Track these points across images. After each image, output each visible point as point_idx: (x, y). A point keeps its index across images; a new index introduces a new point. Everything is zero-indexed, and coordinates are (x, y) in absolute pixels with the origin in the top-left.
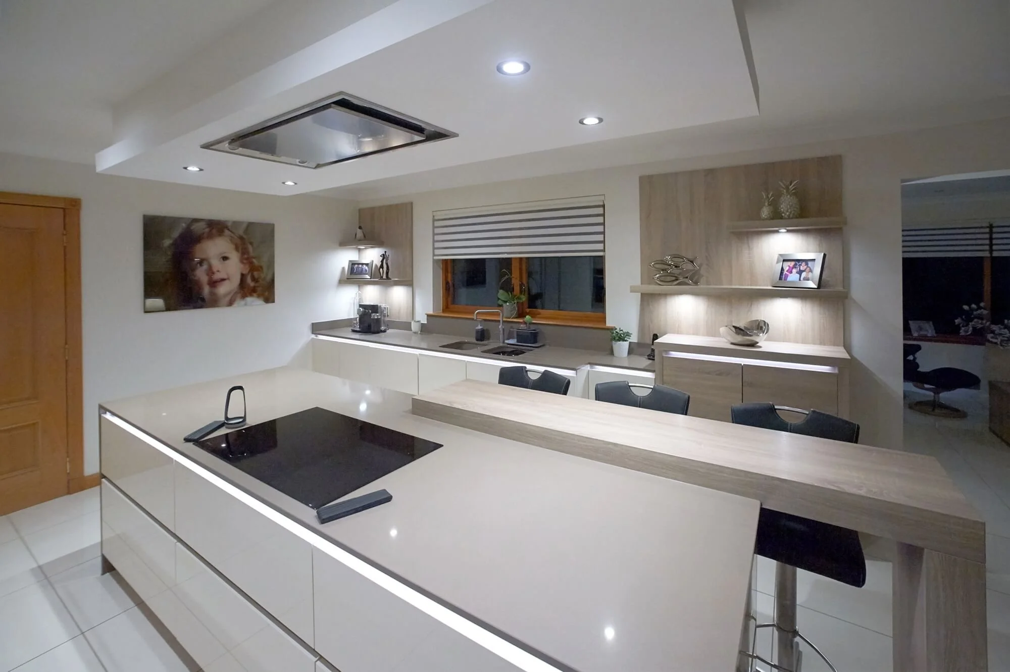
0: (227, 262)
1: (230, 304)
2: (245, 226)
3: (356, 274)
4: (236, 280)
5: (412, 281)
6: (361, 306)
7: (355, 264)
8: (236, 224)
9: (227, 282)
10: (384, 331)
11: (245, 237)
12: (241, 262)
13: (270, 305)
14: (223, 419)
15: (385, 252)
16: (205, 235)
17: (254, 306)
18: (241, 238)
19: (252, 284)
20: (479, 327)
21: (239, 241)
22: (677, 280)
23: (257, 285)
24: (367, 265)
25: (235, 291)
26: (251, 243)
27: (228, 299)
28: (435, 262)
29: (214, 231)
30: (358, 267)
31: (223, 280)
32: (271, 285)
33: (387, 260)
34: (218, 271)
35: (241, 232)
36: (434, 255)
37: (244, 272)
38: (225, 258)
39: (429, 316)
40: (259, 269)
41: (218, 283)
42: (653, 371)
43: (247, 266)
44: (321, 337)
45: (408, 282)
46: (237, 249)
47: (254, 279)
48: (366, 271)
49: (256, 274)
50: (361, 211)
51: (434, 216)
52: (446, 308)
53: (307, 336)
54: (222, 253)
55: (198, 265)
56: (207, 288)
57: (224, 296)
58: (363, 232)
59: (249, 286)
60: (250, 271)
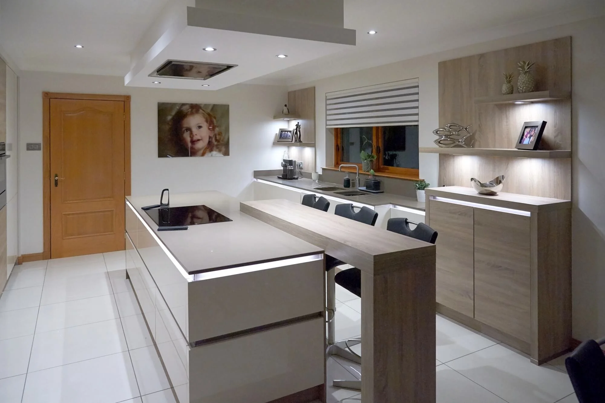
0: (201, 129)
1: (203, 155)
2: (210, 107)
3: (283, 138)
4: (206, 140)
5: (315, 143)
6: (284, 160)
7: (283, 131)
8: (206, 105)
9: (201, 141)
10: (297, 179)
11: (211, 114)
12: (209, 129)
13: (227, 157)
14: (159, 204)
15: (298, 123)
16: (189, 113)
17: (216, 156)
18: (209, 114)
19: (216, 143)
20: (347, 177)
21: (208, 117)
22: (454, 143)
23: (218, 144)
24: (290, 131)
25: (205, 147)
26: (215, 118)
27: (201, 152)
28: (328, 130)
29: (194, 110)
30: (285, 134)
31: (199, 140)
32: (227, 145)
33: (299, 129)
34: (196, 135)
35: (209, 111)
36: (327, 125)
37: (210, 136)
38: (200, 127)
39: (323, 169)
40: (220, 134)
41: (196, 142)
42: (424, 211)
43: (213, 132)
44: (259, 181)
45: (312, 144)
46: (207, 121)
47: (216, 140)
48: (289, 136)
49: (218, 137)
50: (289, 93)
51: (326, 97)
52: (337, 164)
53: (251, 179)
54: (198, 124)
55: (185, 131)
56: (190, 145)
57: (199, 150)
58: (288, 109)
59: (214, 144)
60: (214, 135)
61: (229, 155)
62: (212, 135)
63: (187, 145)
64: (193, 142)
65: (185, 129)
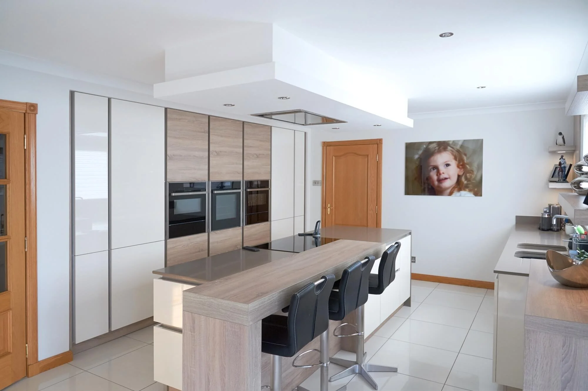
0: (449, 167)
1: (450, 194)
2: (460, 144)
4: (454, 180)
8: (455, 142)
9: (449, 180)
11: (461, 150)
12: (458, 167)
16: (436, 151)
18: (458, 151)
19: (465, 182)
21: (456, 153)
23: (469, 183)
25: (453, 187)
26: (465, 155)
27: (449, 191)
29: (442, 148)
31: (446, 179)
32: (479, 184)
33: (563, 164)
34: (443, 173)
35: (458, 147)
37: (460, 174)
38: (448, 165)
40: (471, 172)
41: (443, 181)
43: (462, 170)
46: (455, 159)
47: (466, 179)
49: (468, 175)
54: (446, 162)
55: (432, 170)
56: (436, 183)
57: (447, 189)
58: (563, 138)
59: (463, 183)
60: (464, 173)
61: (481, 195)
62: (461, 174)
63: (433, 184)
65: (431, 167)
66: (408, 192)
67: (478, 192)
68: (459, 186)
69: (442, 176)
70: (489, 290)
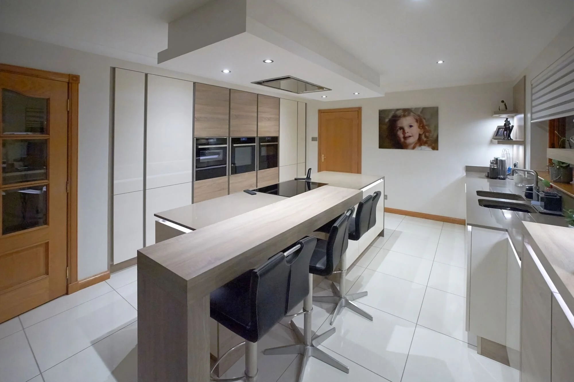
0: (412, 128)
1: (414, 148)
2: (420, 110)
3: (499, 136)
4: (416, 137)
5: (525, 141)
7: (501, 128)
8: (417, 109)
9: (412, 138)
11: (421, 115)
12: (419, 127)
13: (435, 151)
16: (402, 116)
18: (419, 116)
19: (425, 139)
21: (418, 118)
23: (428, 140)
25: (415, 143)
26: (425, 119)
27: (412, 146)
28: (536, 125)
29: (406, 114)
30: (502, 131)
31: (410, 136)
32: (436, 141)
34: (408, 132)
35: (419, 113)
36: (532, 119)
38: (411, 126)
40: (429, 131)
41: (407, 138)
43: (422, 130)
45: (522, 142)
46: (417, 121)
47: (426, 137)
49: (427, 134)
50: (514, 88)
51: (532, 85)
53: (463, 173)
54: (410, 124)
55: (399, 130)
56: (402, 140)
57: (411, 144)
58: (505, 105)
59: (423, 140)
60: (424, 132)
61: (438, 150)
62: (421, 133)
63: (400, 140)
64: (405, 138)
65: (399, 128)
66: (382, 146)
67: (435, 147)
68: (420, 142)
69: (407, 135)
70: (445, 223)
